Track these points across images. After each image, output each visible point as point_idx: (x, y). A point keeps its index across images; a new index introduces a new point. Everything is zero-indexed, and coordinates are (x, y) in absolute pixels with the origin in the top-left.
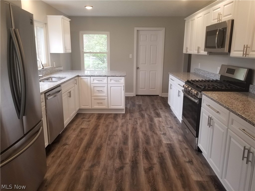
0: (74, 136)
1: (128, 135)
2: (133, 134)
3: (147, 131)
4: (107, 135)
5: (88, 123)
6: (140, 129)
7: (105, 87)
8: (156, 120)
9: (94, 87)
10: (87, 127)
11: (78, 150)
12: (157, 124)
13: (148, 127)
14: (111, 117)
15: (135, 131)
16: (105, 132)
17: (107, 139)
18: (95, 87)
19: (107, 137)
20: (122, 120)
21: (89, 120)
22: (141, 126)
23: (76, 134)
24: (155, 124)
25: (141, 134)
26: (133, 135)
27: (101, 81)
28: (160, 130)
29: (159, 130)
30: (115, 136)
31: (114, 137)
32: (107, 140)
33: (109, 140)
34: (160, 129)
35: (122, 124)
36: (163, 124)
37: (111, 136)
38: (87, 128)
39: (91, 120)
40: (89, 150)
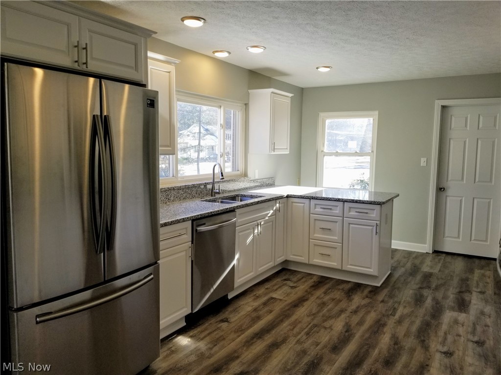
0: (249, 309)
1: (355, 334)
2: (367, 335)
3: (407, 335)
4: (310, 323)
5: (289, 290)
6: (392, 326)
7: (337, 222)
8: (448, 316)
9: (315, 220)
10: (281, 298)
11: (239, 336)
12: (444, 327)
13: (414, 328)
14: (343, 289)
15: (378, 328)
16: (308, 316)
17: (306, 330)
18: (317, 222)
19: (307, 326)
20: (364, 299)
21: (295, 285)
22: (400, 322)
23: (254, 307)
24: (439, 325)
25: (386, 339)
26: (365, 338)
27: (329, 211)
28: (443, 343)
29: (440, 340)
30: (325, 328)
31: (323, 330)
32: (303, 333)
33: (308, 334)
34: (445, 339)
35: (358, 307)
36: (461, 330)
37: (316, 327)
38: (281, 300)
39: (299, 286)
40: (256, 341)
